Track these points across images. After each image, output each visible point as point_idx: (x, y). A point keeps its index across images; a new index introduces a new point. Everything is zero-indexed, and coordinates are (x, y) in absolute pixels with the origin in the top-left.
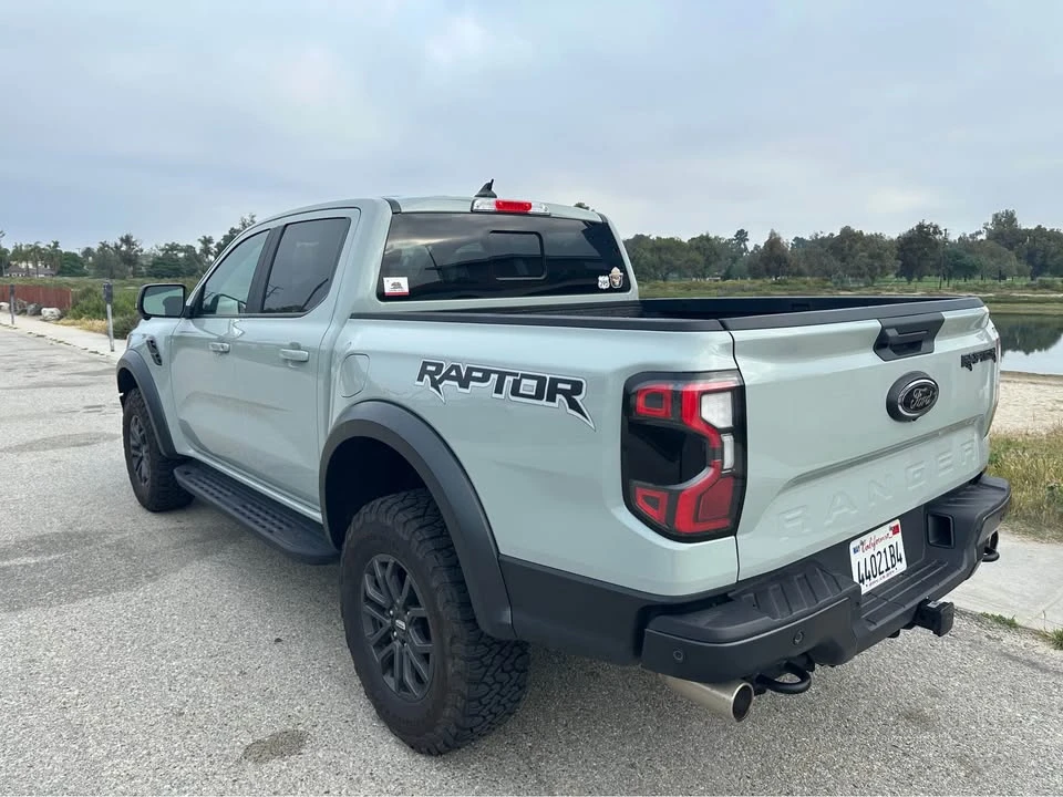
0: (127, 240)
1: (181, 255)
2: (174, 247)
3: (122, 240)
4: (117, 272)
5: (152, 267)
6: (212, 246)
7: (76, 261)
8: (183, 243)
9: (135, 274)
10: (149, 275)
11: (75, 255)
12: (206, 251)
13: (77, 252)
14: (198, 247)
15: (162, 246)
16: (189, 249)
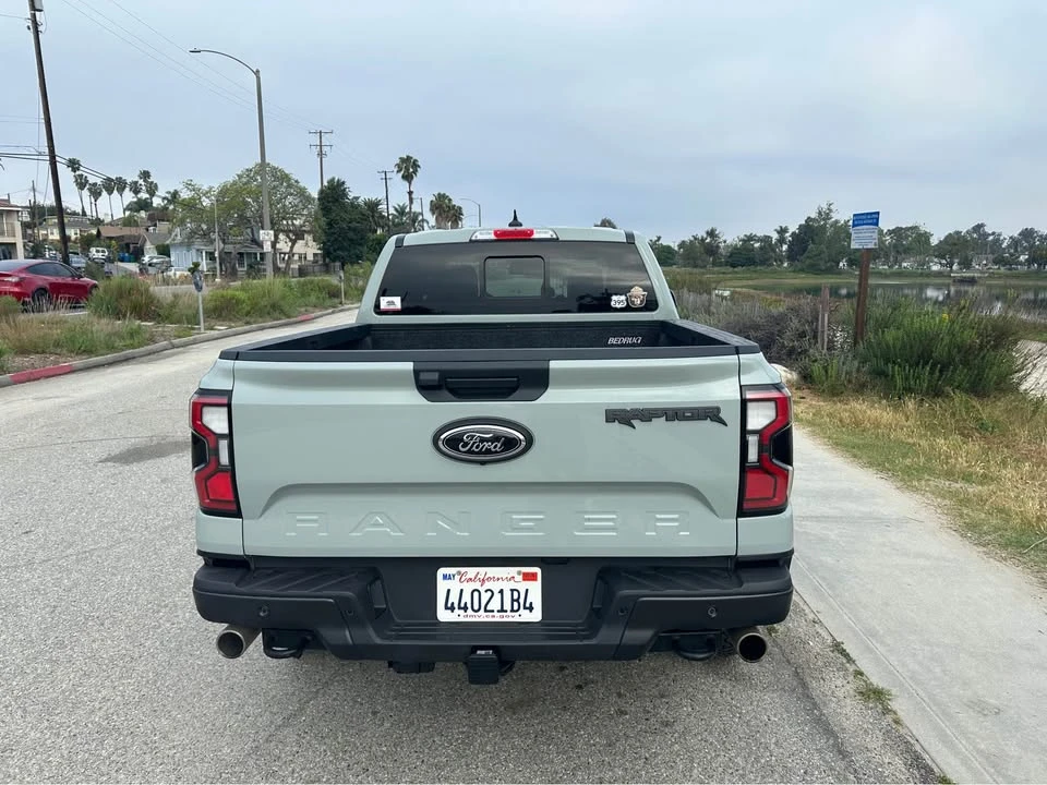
0: (712, 233)
1: (757, 245)
2: (750, 238)
3: (707, 233)
4: (699, 262)
5: (730, 256)
6: (787, 235)
7: (669, 253)
8: (760, 234)
9: (714, 264)
10: (727, 264)
11: (669, 247)
12: (781, 241)
13: (672, 245)
14: (775, 236)
15: (742, 236)
16: (767, 239)
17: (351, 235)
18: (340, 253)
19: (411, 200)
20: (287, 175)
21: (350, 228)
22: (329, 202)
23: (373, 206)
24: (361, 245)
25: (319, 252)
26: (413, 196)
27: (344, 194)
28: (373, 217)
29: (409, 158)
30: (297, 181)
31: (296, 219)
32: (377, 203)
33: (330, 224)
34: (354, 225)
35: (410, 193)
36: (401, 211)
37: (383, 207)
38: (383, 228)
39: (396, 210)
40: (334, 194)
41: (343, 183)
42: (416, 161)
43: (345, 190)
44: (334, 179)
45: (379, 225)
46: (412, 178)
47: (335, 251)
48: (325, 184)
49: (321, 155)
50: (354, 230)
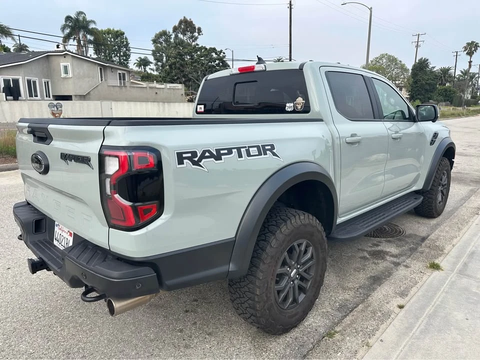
17: (428, 87)
18: (419, 96)
19: (470, 66)
20: (396, 59)
21: (426, 83)
22: (417, 71)
23: (445, 71)
24: (432, 92)
25: (408, 96)
26: (472, 64)
27: (427, 65)
28: (444, 77)
29: (473, 42)
30: (400, 61)
31: (396, 80)
32: (449, 69)
33: (416, 82)
34: (430, 81)
35: (470, 62)
36: (465, 73)
37: (452, 71)
38: (450, 82)
39: (462, 72)
40: (421, 66)
41: (427, 60)
42: (478, 43)
43: (427, 63)
44: (422, 58)
45: (447, 81)
46: (473, 53)
47: (416, 95)
48: (417, 61)
49: (417, 46)
50: (429, 84)
